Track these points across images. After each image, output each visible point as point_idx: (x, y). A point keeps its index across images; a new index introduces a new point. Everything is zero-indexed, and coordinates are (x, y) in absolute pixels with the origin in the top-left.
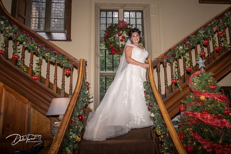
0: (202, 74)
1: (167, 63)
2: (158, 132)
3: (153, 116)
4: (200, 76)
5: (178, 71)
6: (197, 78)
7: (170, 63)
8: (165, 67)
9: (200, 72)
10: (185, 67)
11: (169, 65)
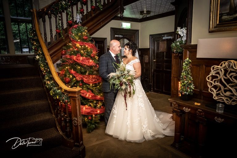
0: (79, 27)
1: (52, 15)
2: (42, 69)
3: (38, 58)
4: (77, 28)
5: (61, 22)
6: (75, 30)
7: (55, 15)
8: (50, 18)
9: (77, 25)
10: (67, 20)
11: (54, 17)
